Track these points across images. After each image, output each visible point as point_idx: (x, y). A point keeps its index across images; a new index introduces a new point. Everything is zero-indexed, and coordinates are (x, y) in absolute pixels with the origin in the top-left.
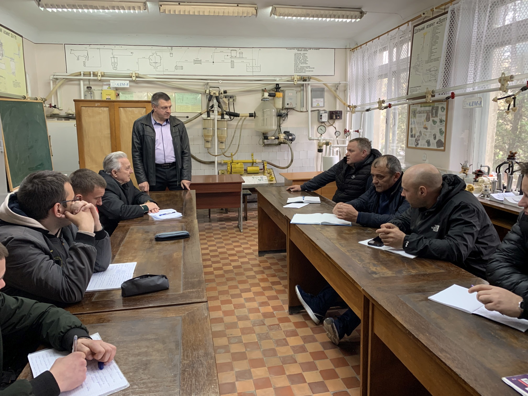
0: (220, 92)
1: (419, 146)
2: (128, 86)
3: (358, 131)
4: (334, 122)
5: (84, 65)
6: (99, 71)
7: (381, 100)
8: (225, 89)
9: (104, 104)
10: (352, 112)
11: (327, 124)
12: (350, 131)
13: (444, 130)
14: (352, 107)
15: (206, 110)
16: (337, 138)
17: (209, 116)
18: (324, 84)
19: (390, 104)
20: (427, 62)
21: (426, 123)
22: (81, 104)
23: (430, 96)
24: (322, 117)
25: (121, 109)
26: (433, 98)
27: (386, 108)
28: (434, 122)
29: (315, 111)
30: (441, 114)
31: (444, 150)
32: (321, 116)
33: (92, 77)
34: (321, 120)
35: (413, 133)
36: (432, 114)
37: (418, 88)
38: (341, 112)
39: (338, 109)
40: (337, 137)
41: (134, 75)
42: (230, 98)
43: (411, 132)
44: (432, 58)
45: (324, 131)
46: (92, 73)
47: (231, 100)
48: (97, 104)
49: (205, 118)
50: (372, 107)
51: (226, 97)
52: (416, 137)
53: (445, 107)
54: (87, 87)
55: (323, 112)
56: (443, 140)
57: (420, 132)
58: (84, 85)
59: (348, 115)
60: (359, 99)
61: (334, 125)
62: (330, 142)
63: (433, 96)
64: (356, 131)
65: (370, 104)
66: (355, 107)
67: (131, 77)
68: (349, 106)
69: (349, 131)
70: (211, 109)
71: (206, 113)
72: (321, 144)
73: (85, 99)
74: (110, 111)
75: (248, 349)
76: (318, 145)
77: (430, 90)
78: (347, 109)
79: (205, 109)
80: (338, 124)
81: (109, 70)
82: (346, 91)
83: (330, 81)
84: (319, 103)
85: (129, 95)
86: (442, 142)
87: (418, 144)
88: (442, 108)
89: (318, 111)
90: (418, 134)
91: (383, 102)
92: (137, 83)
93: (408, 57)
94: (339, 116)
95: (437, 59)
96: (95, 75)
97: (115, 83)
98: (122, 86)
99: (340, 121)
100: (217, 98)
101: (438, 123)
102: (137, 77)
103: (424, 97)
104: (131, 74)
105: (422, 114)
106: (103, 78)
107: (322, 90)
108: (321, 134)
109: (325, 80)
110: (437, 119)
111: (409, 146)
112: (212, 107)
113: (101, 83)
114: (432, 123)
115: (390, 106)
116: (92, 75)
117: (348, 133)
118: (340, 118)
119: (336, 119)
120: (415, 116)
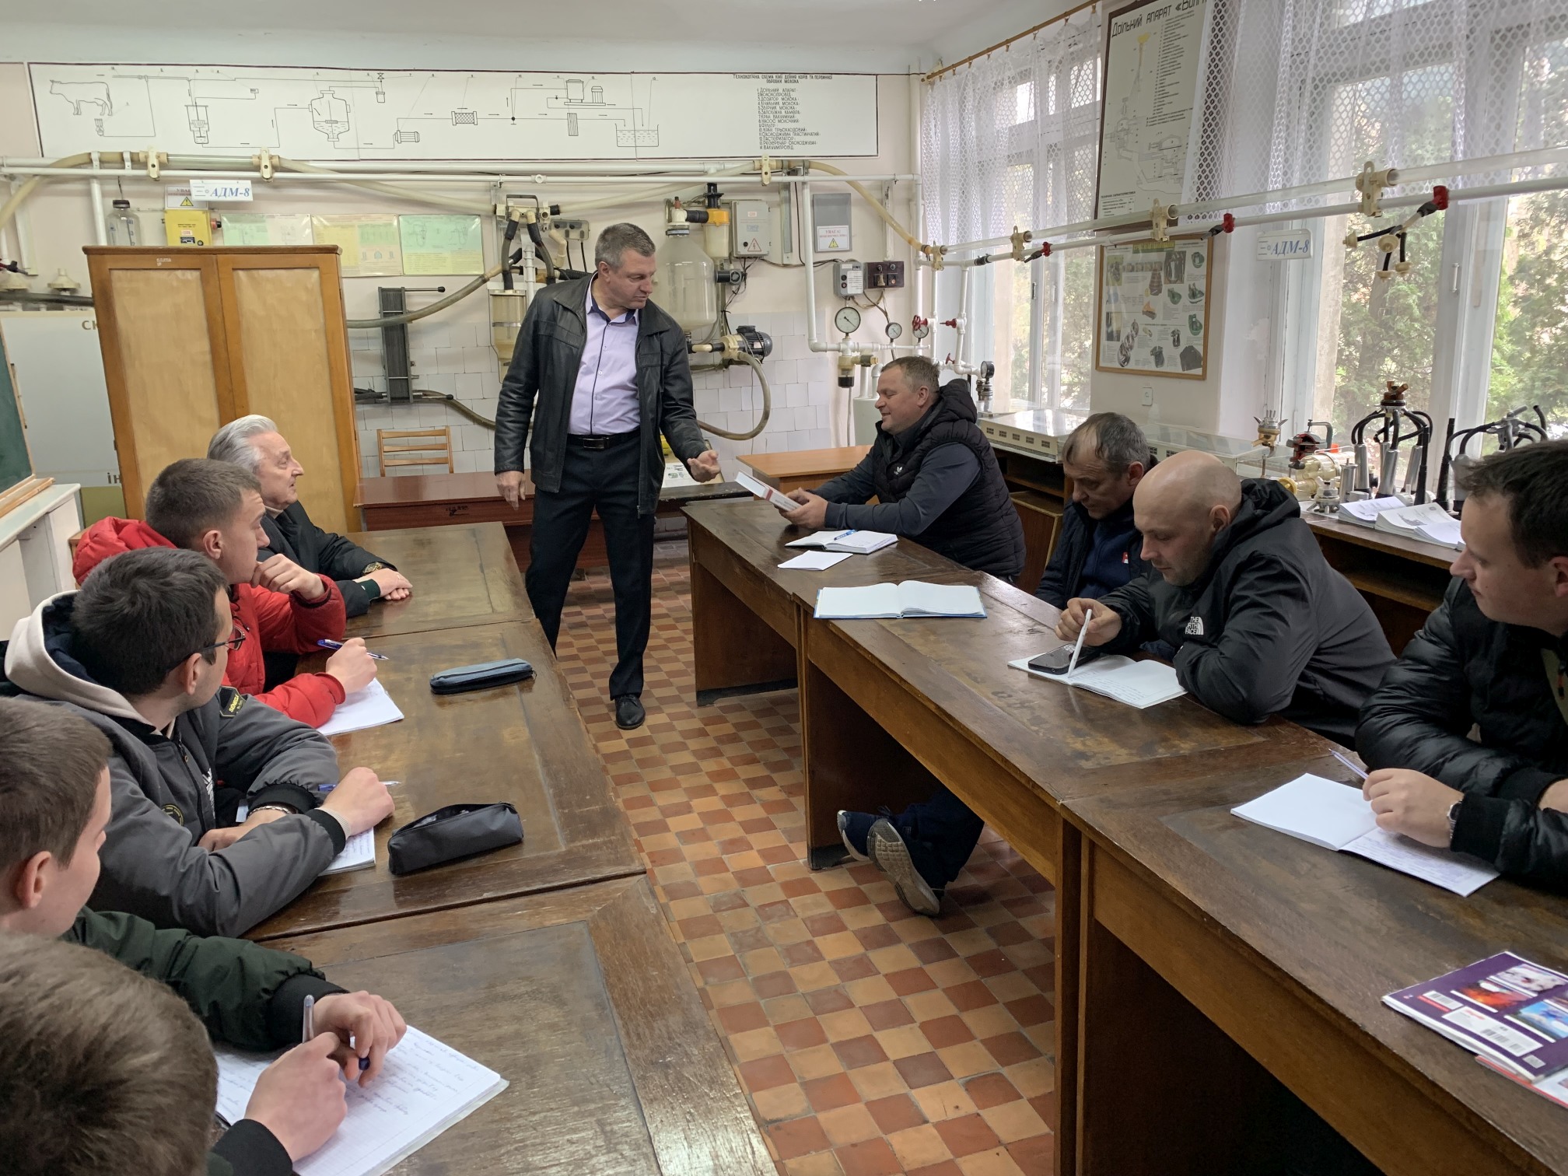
0: (541, 211)
1: (1131, 366)
2: (250, 198)
3: (953, 324)
4: (882, 296)
5: (100, 130)
6: (154, 148)
7: (1021, 231)
8: (556, 200)
9: (186, 260)
10: (933, 266)
11: (863, 302)
12: (929, 321)
13: (1201, 318)
14: (934, 250)
15: (499, 268)
16: (894, 345)
17: (508, 284)
18: (849, 182)
19: (1046, 244)
20: (1152, 122)
21: (1152, 298)
22: (110, 261)
23: (1163, 224)
24: (848, 281)
25: (241, 273)
26: (1173, 230)
27: (1036, 255)
28: (1174, 297)
29: (823, 262)
30: (1194, 274)
31: (1203, 377)
32: (844, 278)
33: (128, 171)
34: (843, 292)
35: (1114, 327)
36: (1168, 274)
37: (1126, 199)
38: (900, 266)
39: (892, 255)
40: (892, 340)
41: (265, 162)
42: (572, 227)
43: (1109, 324)
44: (1166, 110)
45: (856, 323)
46: (127, 156)
47: (574, 234)
48: (160, 262)
49: (497, 293)
50: (995, 251)
51: (557, 227)
52: (1123, 338)
53: (1205, 254)
54: (116, 203)
55: (850, 266)
56: (1200, 349)
57: (1134, 326)
58: (104, 195)
59: (920, 273)
60: (954, 224)
61: (881, 305)
62: (875, 355)
63: (1172, 223)
64: (947, 323)
65: (987, 243)
66: (943, 250)
67: (257, 169)
68: (924, 248)
69: (926, 322)
70: (515, 262)
71: (500, 276)
72: (847, 363)
73: (112, 245)
74: (204, 281)
75: (711, 980)
76: (839, 366)
77: (1165, 204)
78: (917, 255)
79: (494, 264)
80: (891, 299)
81: (184, 146)
82: (912, 204)
83: (867, 174)
84: (834, 238)
85: (254, 226)
86: (1196, 352)
87: (1127, 360)
88: (1197, 255)
89: (832, 264)
90: (1127, 331)
91: (1027, 237)
92: (275, 187)
93: (1095, 103)
94: (895, 277)
95: (1179, 115)
96: (138, 162)
97: (204, 189)
98: (230, 198)
99: (899, 291)
100: (532, 230)
101: (1185, 299)
102: (275, 169)
103: (1147, 225)
104: (255, 160)
105: (1140, 274)
106: (164, 173)
107: (844, 200)
108: (847, 334)
109: (854, 171)
110: (1182, 289)
111: (1102, 364)
112: (518, 256)
113: (158, 189)
114: (1168, 300)
115: (1047, 249)
116: (128, 164)
117: (923, 328)
118: (899, 283)
119: (888, 285)
120: (1117, 277)
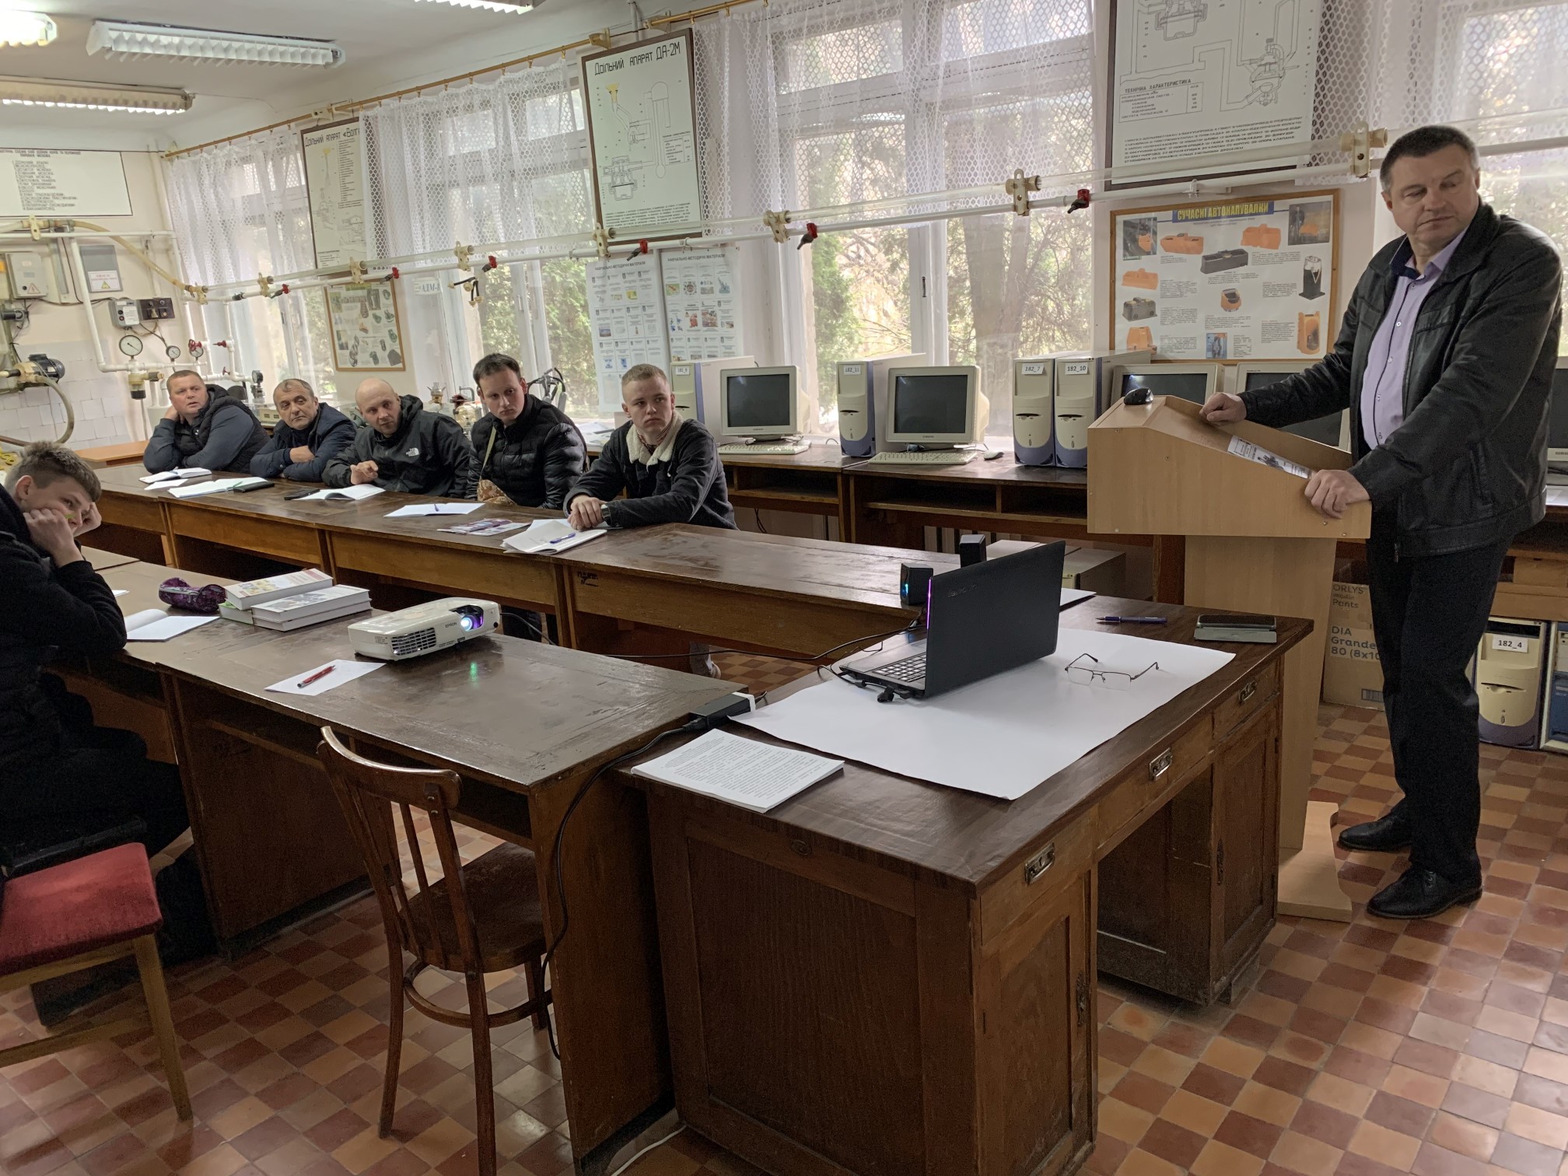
1: (359, 365)
3: (224, 344)
4: (156, 326)
7: (265, 276)
10: (198, 301)
11: (141, 331)
12: (203, 343)
13: (395, 332)
14: (196, 289)
18: (113, 237)
19: (285, 286)
20: (341, 206)
21: (363, 320)
23: (359, 273)
24: (125, 315)
26: (365, 277)
27: (278, 293)
28: (377, 318)
29: (100, 300)
30: (386, 303)
31: (404, 369)
32: (121, 312)
34: (121, 323)
35: (343, 340)
36: (371, 304)
37: (334, 255)
38: (169, 302)
39: (160, 294)
40: (173, 360)
43: (339, 339)
44: (349, 198)
45: (139, 347)
50: (248, 290)
52: (350, 347)
53: (390, 290)
55: (124, 303)
56: (399, 351)
57: (356, 338)
59: (187, 307)
60: (209, 270)
61: (158, 333)
62: (161, 372)
63: (365, 272)
64: (219, 344)
65: (239, 284)
66: (205, 290)
68: (188, 288)
69: (200, 345)
72: (136, 380)
76: (130, 383)
77: (358, 260)
78: (183, 294)
80: (165, 328)
82: (170, 253)
83: (132, 230)
84: (104, 280)
86: (397, 354)
87: (356, 362)
88: (385, 292)
89: (107, 302)
90: (351, 343)
91: (270, 280)
94: (165, 310)
95: (358, 203)
99: (170, 321)
101: (384, 320)
103: (349, 273)
105: (353, 304)
107: (110, 251)
108: (132, 357)
109: (114, 229)
110: (381, 313)
111: (340, 366)
114: (374, 321)
115: (286, 289)
117: (198, 349)
118: (171, 315)
119: (160, 317)
120: (339, 308)
